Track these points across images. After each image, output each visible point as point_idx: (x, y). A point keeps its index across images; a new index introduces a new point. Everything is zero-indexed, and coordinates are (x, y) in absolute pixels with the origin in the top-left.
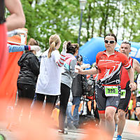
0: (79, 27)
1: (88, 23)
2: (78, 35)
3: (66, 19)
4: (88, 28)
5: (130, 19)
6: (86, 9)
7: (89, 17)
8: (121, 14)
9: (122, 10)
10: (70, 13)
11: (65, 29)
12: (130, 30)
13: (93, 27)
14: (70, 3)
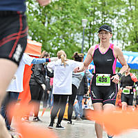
0: (82, 40)
1: (89, 37)
2: (81, 47)
3: (72, 35)
4: (89, 41)
5: (122, 33)
6: (87, 26)
7: (90, 33)
8: (115, 29)
9: (116, 26)
10: (75, 30)
11: (71, 43)
12: (122, 42)
13: (93, 40)
14: (75, 22)
